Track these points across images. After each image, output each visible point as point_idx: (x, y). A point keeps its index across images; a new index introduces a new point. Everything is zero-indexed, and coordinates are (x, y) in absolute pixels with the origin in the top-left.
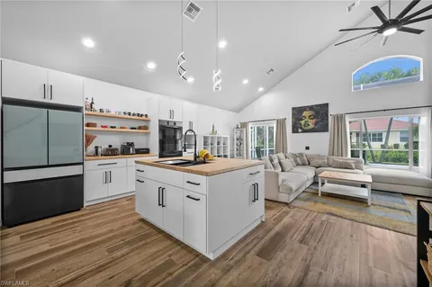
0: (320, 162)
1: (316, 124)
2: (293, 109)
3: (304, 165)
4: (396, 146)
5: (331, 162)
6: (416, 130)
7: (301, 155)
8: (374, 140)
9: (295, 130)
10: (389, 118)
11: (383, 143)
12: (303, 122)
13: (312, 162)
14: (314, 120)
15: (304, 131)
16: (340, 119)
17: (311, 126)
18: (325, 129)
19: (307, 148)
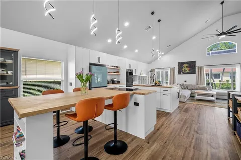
0: (193, 88)
1: (190, 70)
2: (179, 63)
3: (185, 89)
4: (228, 81)
5: (197, 87)
6: (235, 73)
7: (183, 85)
8: (216, 78)
9: (179, 73)
10: (223, 68)
11: (220, 79)
12: (183, 69)
13: (189, 88)
14: (189, 69)
15: (184, 73)
16: (201, 68)
17: (188, 71)
18: (194, 72)
19: (186, 81)
